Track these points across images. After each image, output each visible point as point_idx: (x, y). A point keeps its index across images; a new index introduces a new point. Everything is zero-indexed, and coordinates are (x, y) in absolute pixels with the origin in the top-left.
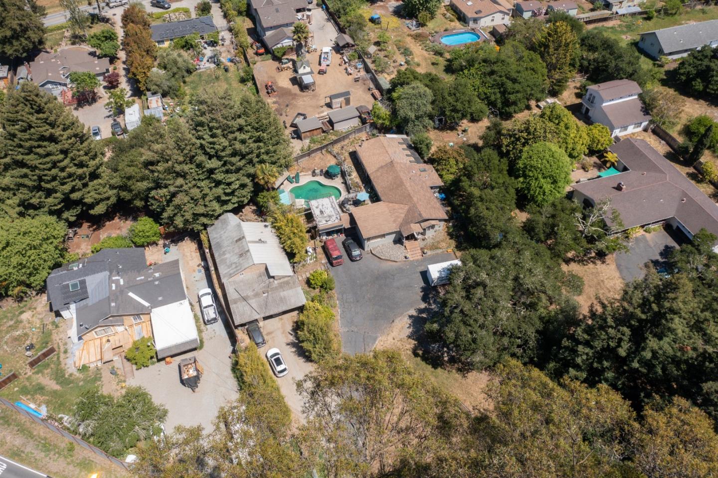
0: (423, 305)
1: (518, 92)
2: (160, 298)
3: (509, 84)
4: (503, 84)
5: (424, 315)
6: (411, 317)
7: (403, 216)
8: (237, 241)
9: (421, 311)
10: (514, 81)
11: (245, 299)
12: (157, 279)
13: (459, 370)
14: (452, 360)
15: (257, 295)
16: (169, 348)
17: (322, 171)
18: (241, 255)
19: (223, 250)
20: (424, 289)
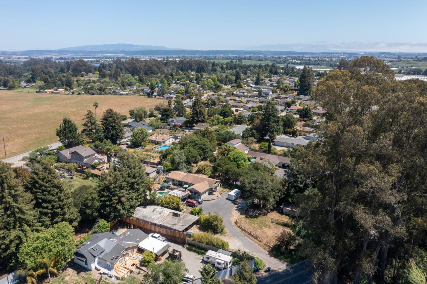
0: (236, 206)
1: (207, 148)
2: (138, 239)
3: (203, 147)
4: (201, 147)
5: (240, 208)
6: (236, 210)
7: (208, 184)
8: (153, 211)
9: (237, 207)
10: (204, 145)
11: (175, 225)
12: (131, 234)
13: (264, 215)
14: (260, 214)
15: (178, 222)
16: (160, 251)
17: (158, 188)
18: (160, 213)
19: (149, 217)
20: (232, 202)
